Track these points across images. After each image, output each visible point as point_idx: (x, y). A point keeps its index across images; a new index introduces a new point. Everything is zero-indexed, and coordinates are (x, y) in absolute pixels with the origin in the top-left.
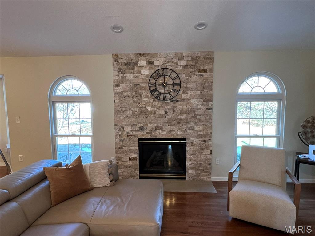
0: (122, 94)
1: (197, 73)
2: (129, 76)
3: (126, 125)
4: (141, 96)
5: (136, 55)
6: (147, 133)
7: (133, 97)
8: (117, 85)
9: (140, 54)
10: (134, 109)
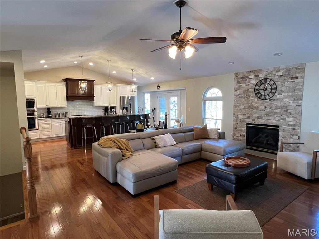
0: (239, 96)
1: (290, 80)
2: (243, 85)
3: (240, 115)
4: (249, 97)
5: (248, 72)
6: (252, 120)
7: (245, 98)
8: (236, 91)
9: (251, 71)
10: (245, 105)
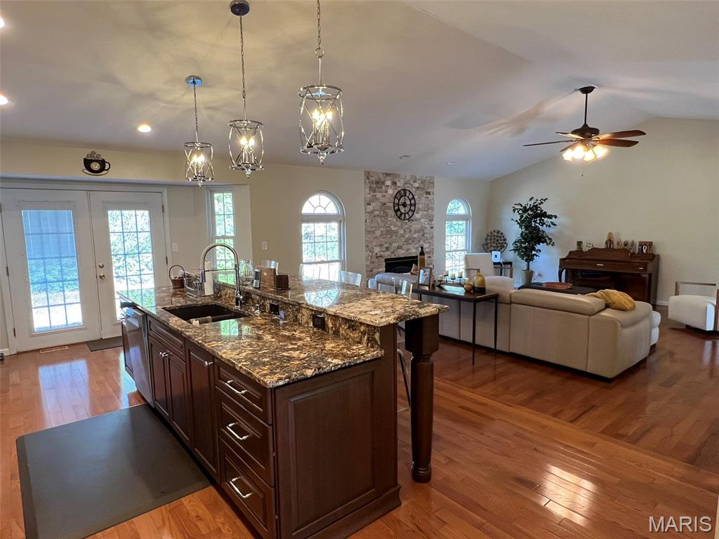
0: (373, 213)
1: (425, 196)
2: (379, 195)
3: (375, 246)
4: (387, 216)
6: (392, 253)
7: (381, 217)
8: (369, 204)
9: (386, 174)
10: (382, 229)
